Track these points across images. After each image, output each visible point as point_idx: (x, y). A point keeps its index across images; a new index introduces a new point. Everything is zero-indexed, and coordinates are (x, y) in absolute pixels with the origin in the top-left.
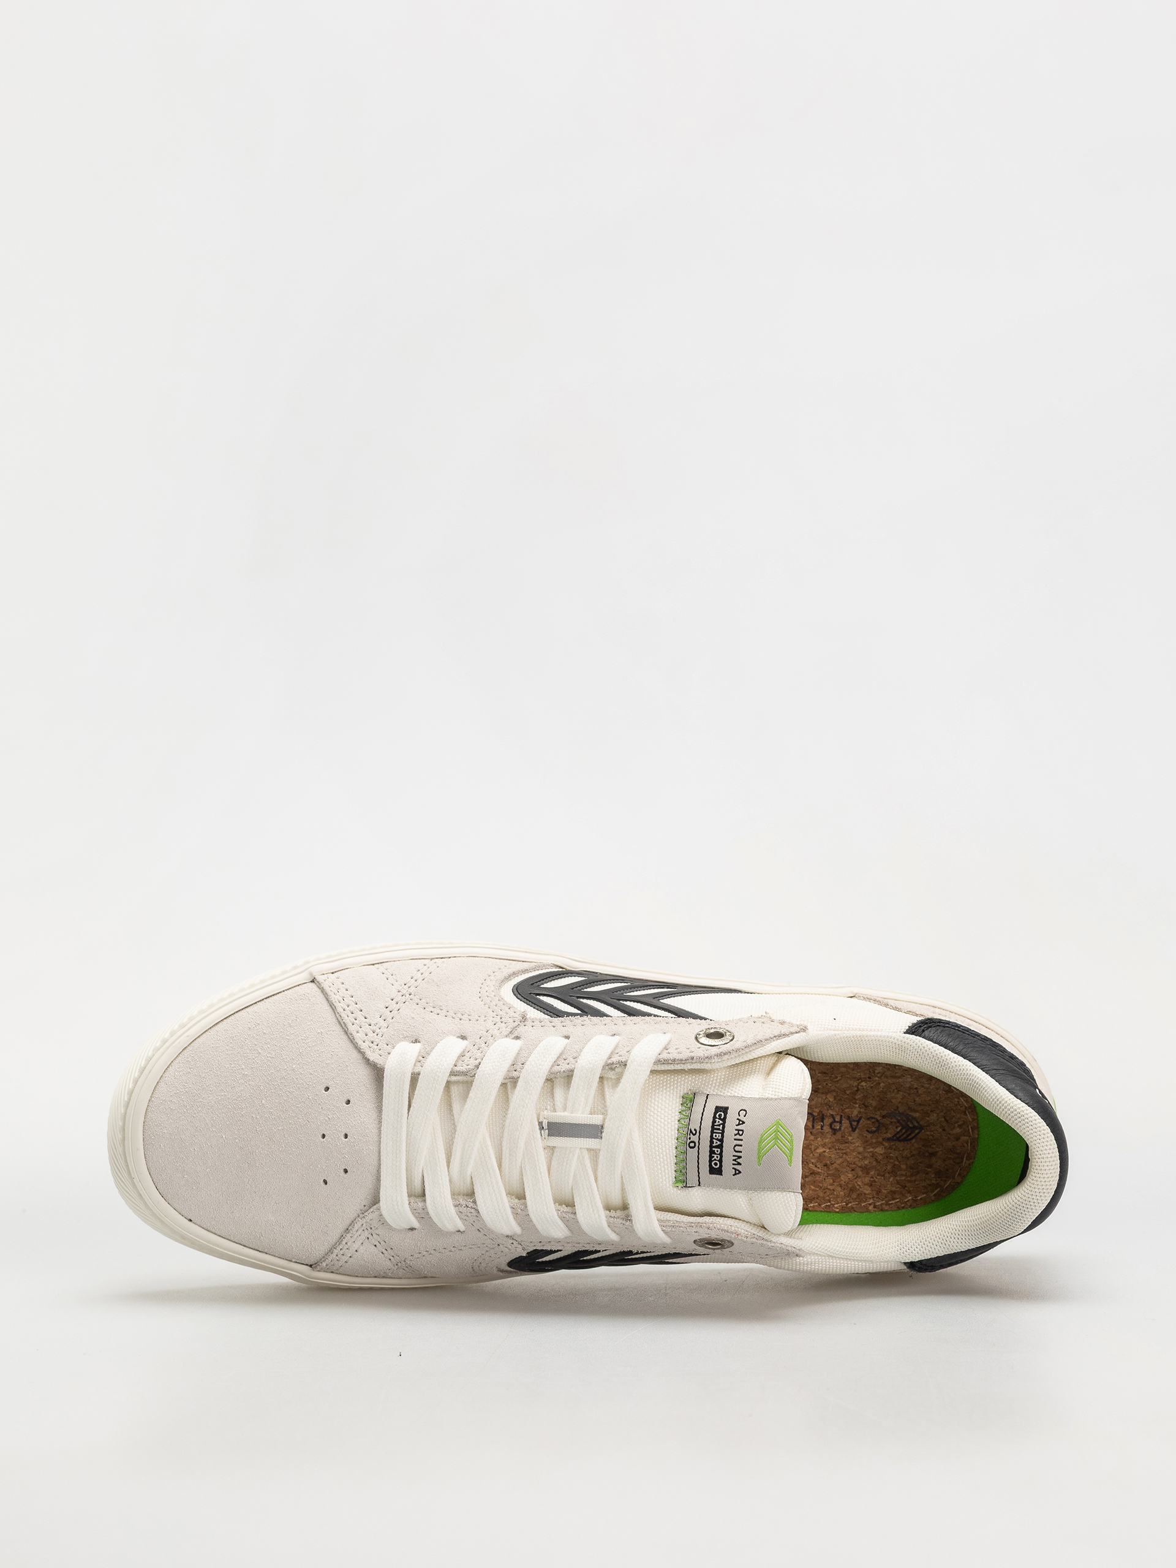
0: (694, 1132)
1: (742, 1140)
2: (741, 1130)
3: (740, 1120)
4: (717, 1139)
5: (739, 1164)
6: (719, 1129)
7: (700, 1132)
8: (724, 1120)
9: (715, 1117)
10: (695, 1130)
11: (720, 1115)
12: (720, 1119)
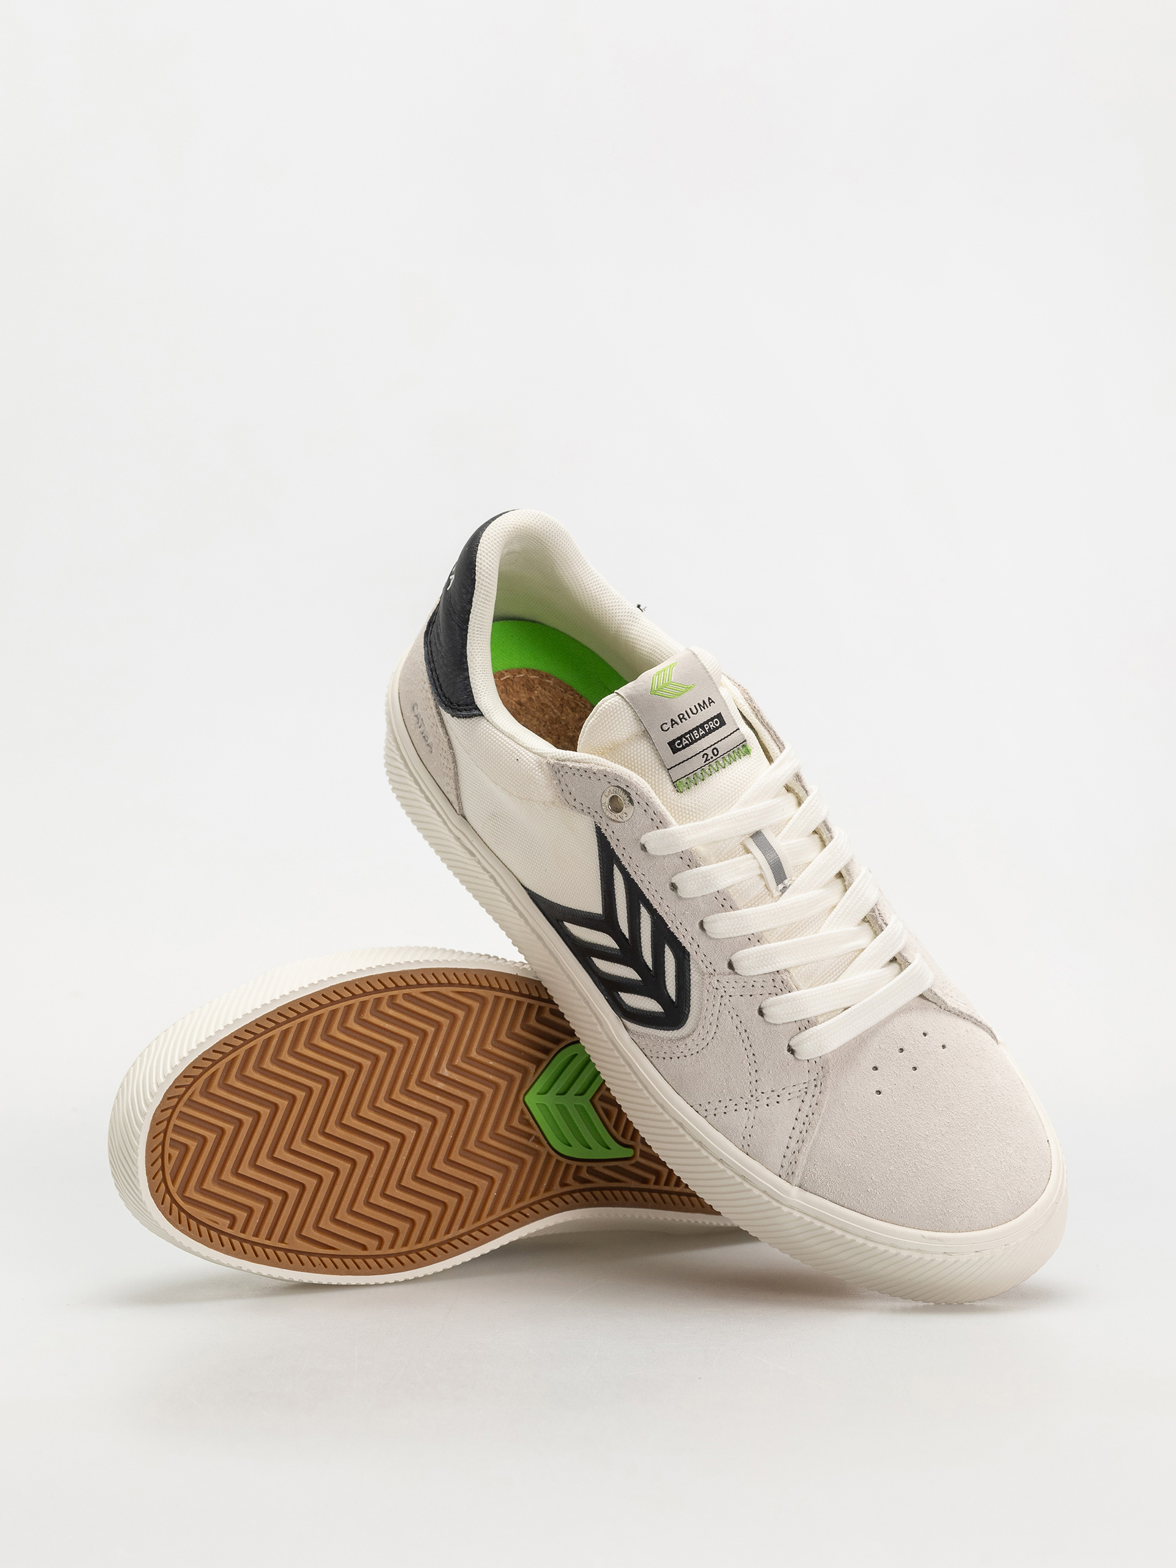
0: (705, 756)
1: (686, 711)
2: (679, 718)
3: (672, 725)
4: (698, 733)
5: (704, 702)
6: (690, 737)
7: (703, 751)
8: (680, 738)
9: (684, 748)
10: (703, 757)
11: (679, 745)
12: (681, 743)
